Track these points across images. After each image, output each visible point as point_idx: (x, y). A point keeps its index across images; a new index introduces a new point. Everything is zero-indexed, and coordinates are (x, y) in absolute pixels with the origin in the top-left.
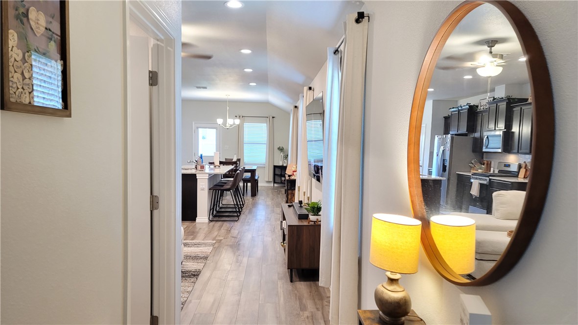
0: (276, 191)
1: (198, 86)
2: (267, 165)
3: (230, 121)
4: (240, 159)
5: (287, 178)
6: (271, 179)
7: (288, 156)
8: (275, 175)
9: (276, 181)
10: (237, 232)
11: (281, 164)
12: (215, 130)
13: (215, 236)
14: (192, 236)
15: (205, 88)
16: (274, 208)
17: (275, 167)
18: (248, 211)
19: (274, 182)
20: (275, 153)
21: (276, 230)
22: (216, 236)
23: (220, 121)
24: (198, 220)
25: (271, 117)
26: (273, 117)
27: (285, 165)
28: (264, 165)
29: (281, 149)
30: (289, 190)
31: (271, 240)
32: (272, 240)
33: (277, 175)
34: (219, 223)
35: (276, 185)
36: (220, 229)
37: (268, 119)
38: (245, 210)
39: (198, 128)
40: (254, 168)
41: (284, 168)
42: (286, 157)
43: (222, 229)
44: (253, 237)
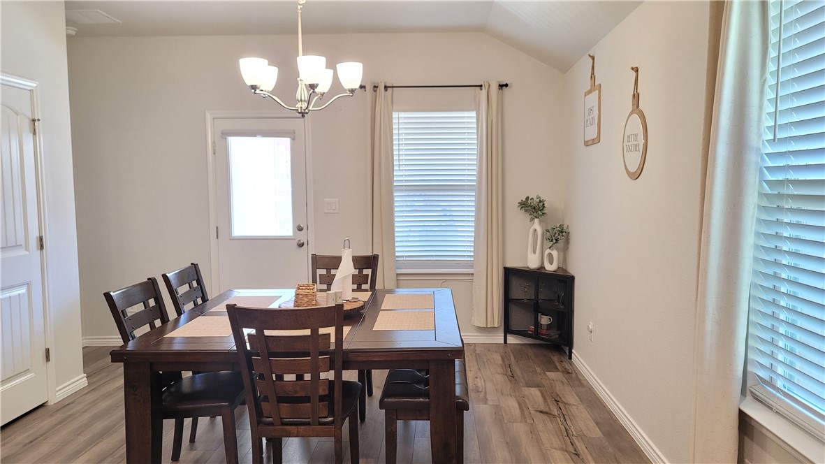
2: (480, 268)
4: (375, 258)
6: (497, 319)
7: (563, 231)
8: (508, 301)
9: (514, 327)
11: (532, 263)
12: (286, 142)
17: (509, 273)
19: (508, 330)
25: (494, 88)
26: (501, 86)
27: (549, 268)
28: (469, 265)
29: (534, 208)
33: (518, 302)
35: (512, 340)
37: (484, 91)
39: (226, 134)
42: (557, 237)
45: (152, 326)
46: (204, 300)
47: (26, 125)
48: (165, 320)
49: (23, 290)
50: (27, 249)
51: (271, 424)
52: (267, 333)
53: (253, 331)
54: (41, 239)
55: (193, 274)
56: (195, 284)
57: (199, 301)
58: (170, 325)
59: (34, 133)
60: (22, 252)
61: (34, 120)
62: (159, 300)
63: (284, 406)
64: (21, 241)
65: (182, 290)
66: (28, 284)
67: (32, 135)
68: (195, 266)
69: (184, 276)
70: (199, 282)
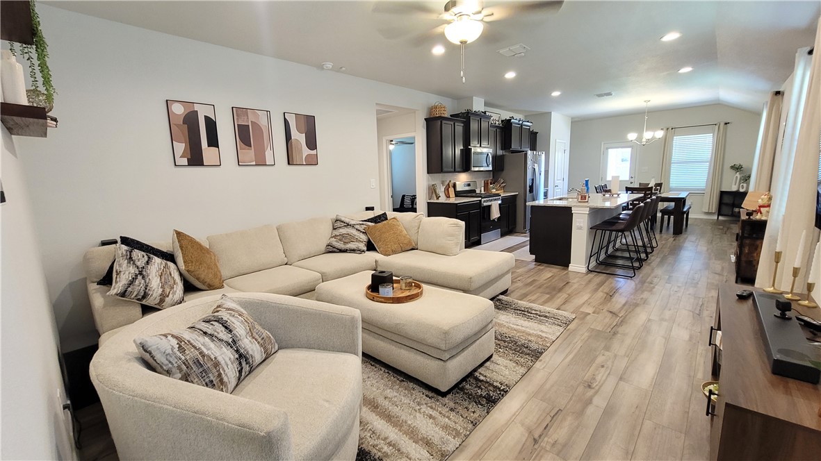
0: (721, 227)
1: (599, 93)
2: (708, 192)
3: (648, 135)
4: (662, 184)
5: (744, 217)
6: (714, 208)
7: (749, 177)
8: (721, 204)
9: (723, 213)
10: (623, 302)
11: (734, 188)
12: (630, 149)
13: (581, 303)
14: (548, 296)
15: (609, 94)
16: (710, 259)
17: (722, 194)
18: (658, 260)
19: (720, 214)
20: (724, 173)
21: (705, 313)
22: (584, 303)
23: (632, 136)
24: (572, 267)
25: (722, 124)
26: (726, 124)
27: (741, 190)
28: (704, 190)
29: (737, 168)
30: (746, 238)
31: (687, 337)
32: (691, 338)
33: (727, 204)
34: (602, 277)
35: (720, 218)
36: (596, 290)
37: (717, 127)
38: (654, 259)
39: (607, 149)
40: (683, 195)
41: (740, 196)
42: (747, 179)
43: (601, 289)
44: (649, 320)
50: (561, 181)
54: (563, 178)
61: (565, 150)
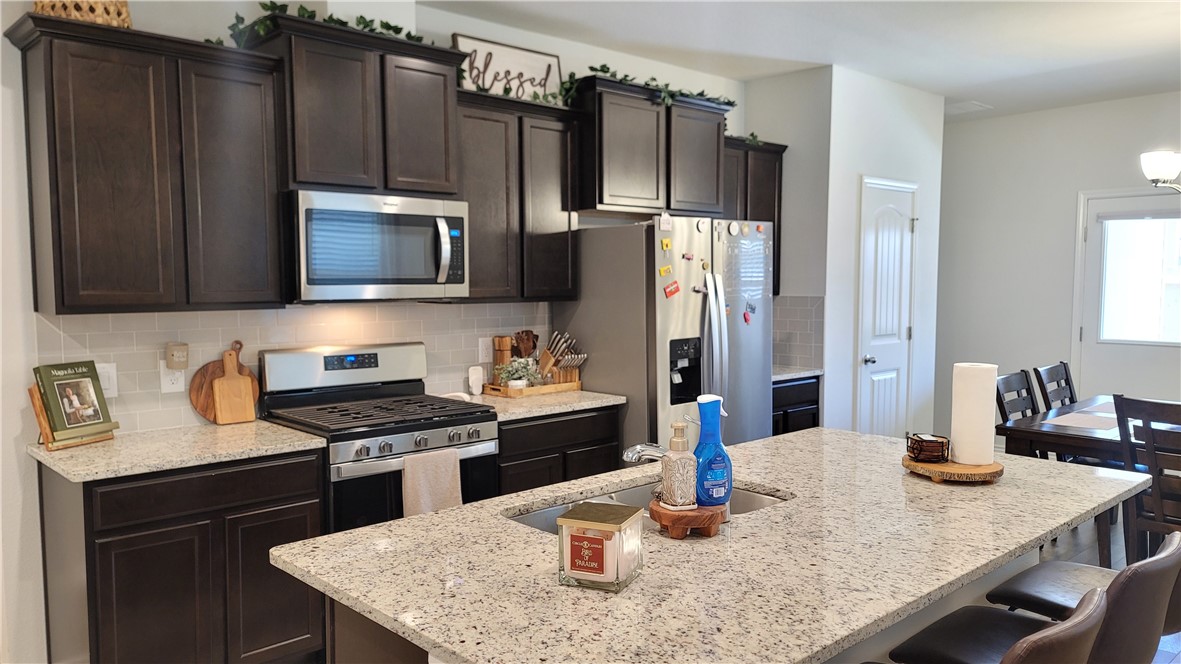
39: (1101, 218)
45: (1024, 415)
46: (1073, 400)
47: (907, 224)
48: (1035, 411)
49: (893, 375)
50: (899, 338)
51: (1152, 518)
52: (1155, 425)
53: (1139, 423)
54: (910, 329)
55: (1062, 373)
56: (1063, 383)
57: (1067, 401)
58: (1039, 416)
59: (913, 231)
60: (895, 341)
61: (913, 220)
62: (1030, 391)
63: (1168, 503)
64: (896, 331)
65: (1051, 387)
66: (898, 370)
67: (910, 234)
68: (1065, 366)
69: (1053, 372)
70: (1068, 382)
